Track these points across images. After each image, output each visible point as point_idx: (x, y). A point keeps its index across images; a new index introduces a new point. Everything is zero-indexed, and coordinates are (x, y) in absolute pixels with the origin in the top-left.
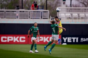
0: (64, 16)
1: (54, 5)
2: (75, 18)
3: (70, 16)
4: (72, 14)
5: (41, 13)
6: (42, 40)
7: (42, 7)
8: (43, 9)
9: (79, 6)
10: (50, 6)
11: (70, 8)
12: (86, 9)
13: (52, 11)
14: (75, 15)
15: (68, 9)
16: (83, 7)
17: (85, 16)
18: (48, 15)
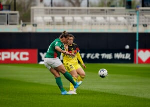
0: (42, 21)
1: (26, 5)
2: (59, 24)
3: (51, 21)
4: (53, 18)
5: (7, 16)
6: (8, 57)
7: (8, 7)
8: (9, 9)
9: (64, 6)
10: (20, 6)
11: (51, 8)
12: (74, 10)
13: (24, 13)
14: (59, 18)
15: (47, 10)
16: (70, 6)
17: (74, 20)
18: (18, 20)
